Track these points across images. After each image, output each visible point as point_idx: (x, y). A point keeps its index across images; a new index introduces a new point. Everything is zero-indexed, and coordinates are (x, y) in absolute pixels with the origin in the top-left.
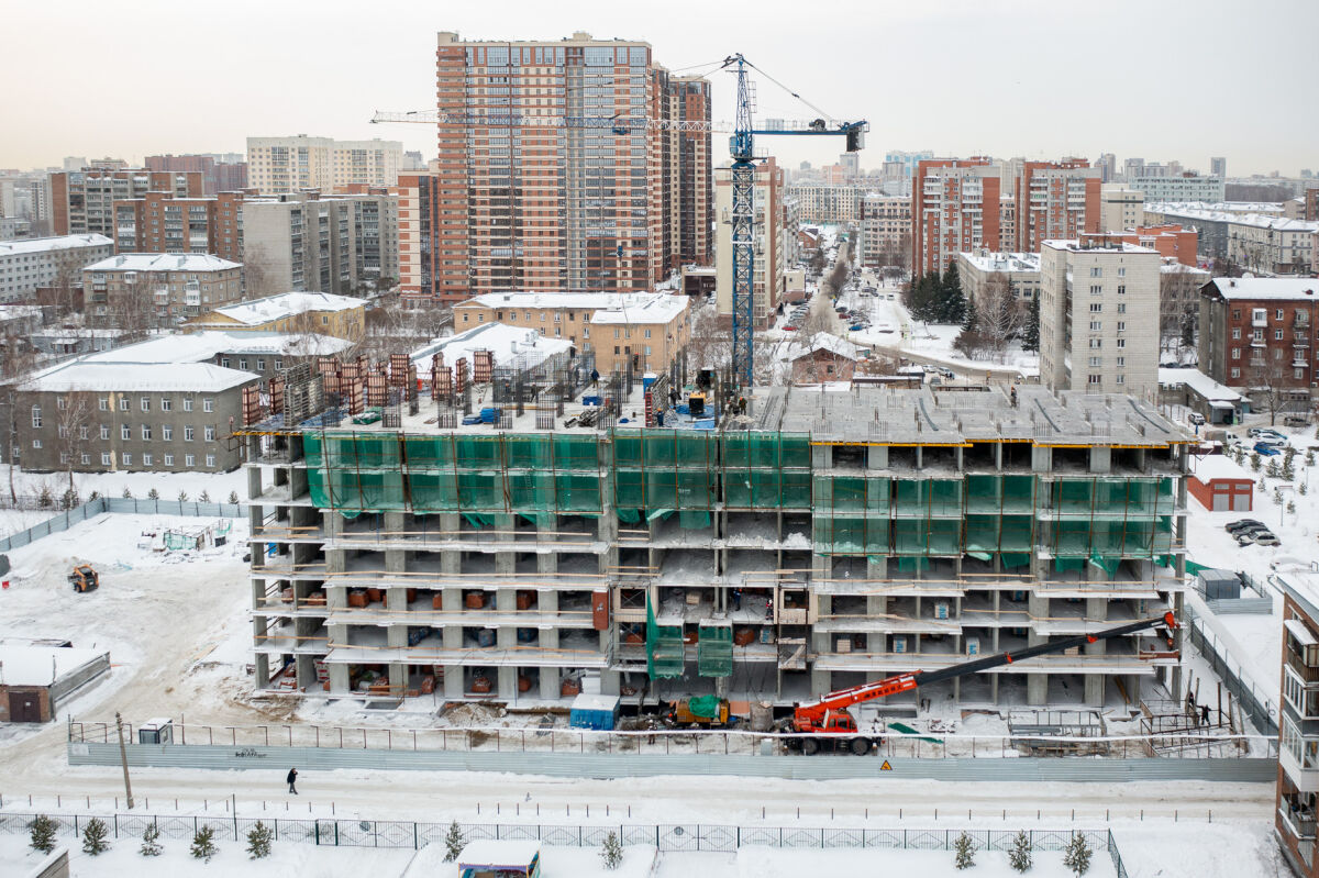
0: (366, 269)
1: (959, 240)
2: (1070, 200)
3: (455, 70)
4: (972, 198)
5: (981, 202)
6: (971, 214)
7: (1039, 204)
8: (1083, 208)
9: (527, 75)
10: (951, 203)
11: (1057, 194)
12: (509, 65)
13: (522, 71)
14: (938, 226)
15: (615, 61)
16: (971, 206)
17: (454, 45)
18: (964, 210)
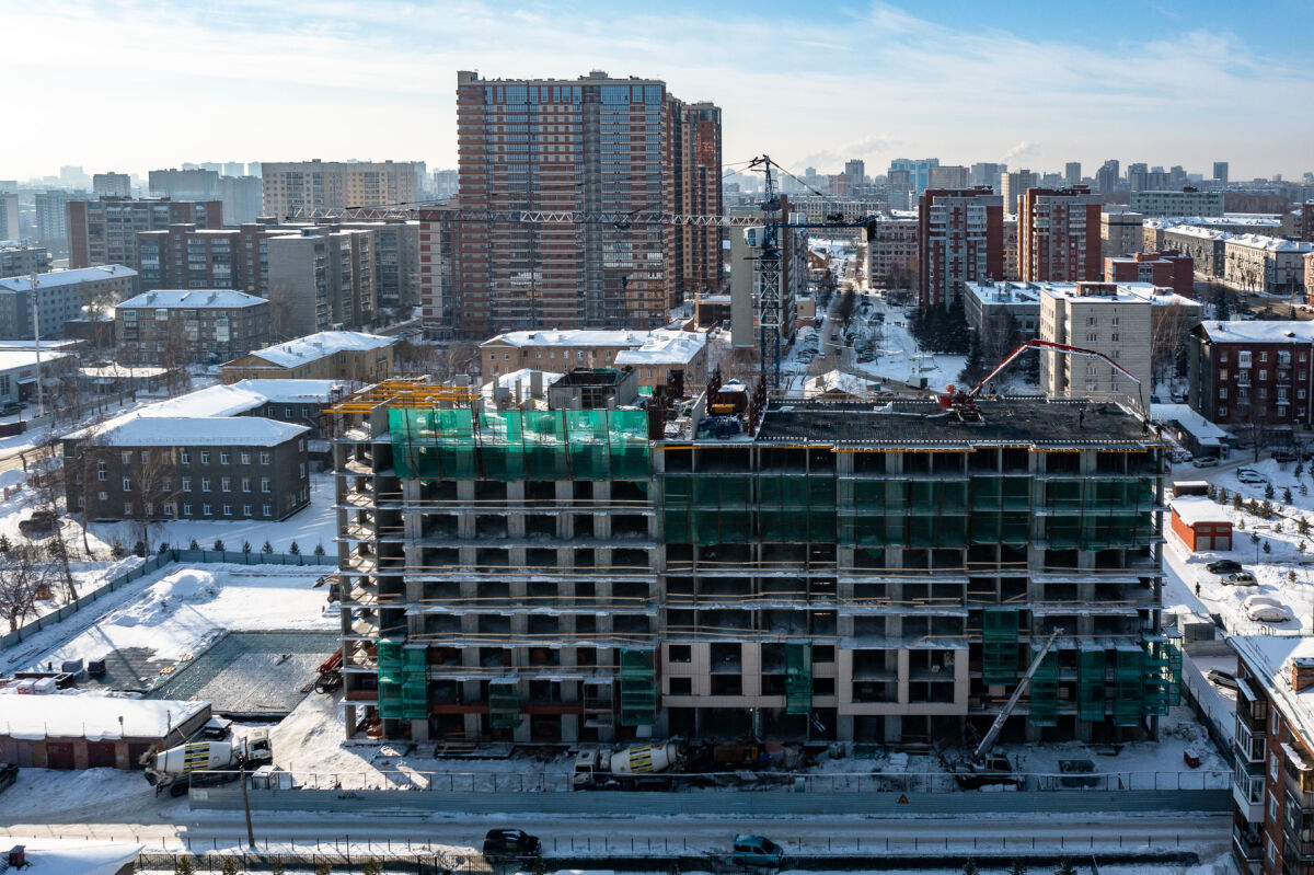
0: (385, 296)
1: (964, 267)
2: (1071, 226)
3: (475, 107)
4: (975, 226)
5: (985, 230)
6: (975, 241)
7: (1041, 230)
8: (1085, 233)
9: (545, 113)
10: (956, 231)
11: (1059, 220)
12: (528, 103)
13: (540, 108)
14: (944, 255)
15: (631, 99)
16: (975, 234)
17: (474, 83)
18: (969, 239)
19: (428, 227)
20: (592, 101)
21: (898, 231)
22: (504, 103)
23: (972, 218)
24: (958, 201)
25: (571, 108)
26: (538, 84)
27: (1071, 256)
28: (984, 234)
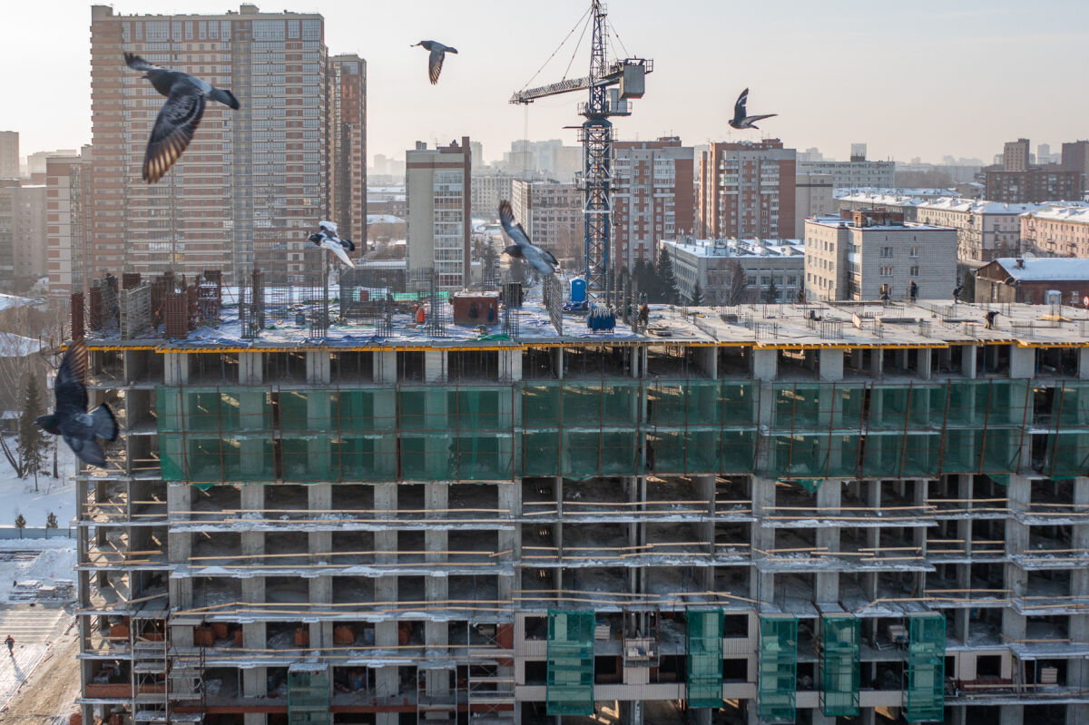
2: (763, 183)
3: (111, 46)
4: (664, 181)
5: (673, 186)
6: (663, 198)
7: (729, 188)
8: (777, 192)
9: (189, 52)
10: (641, 187)
11: (748, 178)
12: (171, 41)
13: (184, 47)
14: (627, 214)
15: (287, 34)
16: (663, 190)
17: (109, 19)
18: (655, 195)
19: (55, 182)
20: (243, 38)
21: (561, 194)
22: (144, 40)
23: (659, 172)
24: (643, 155)
25: (219, 46)
26: (182, 19)
27: (762, 217)
28: (672, 190)
